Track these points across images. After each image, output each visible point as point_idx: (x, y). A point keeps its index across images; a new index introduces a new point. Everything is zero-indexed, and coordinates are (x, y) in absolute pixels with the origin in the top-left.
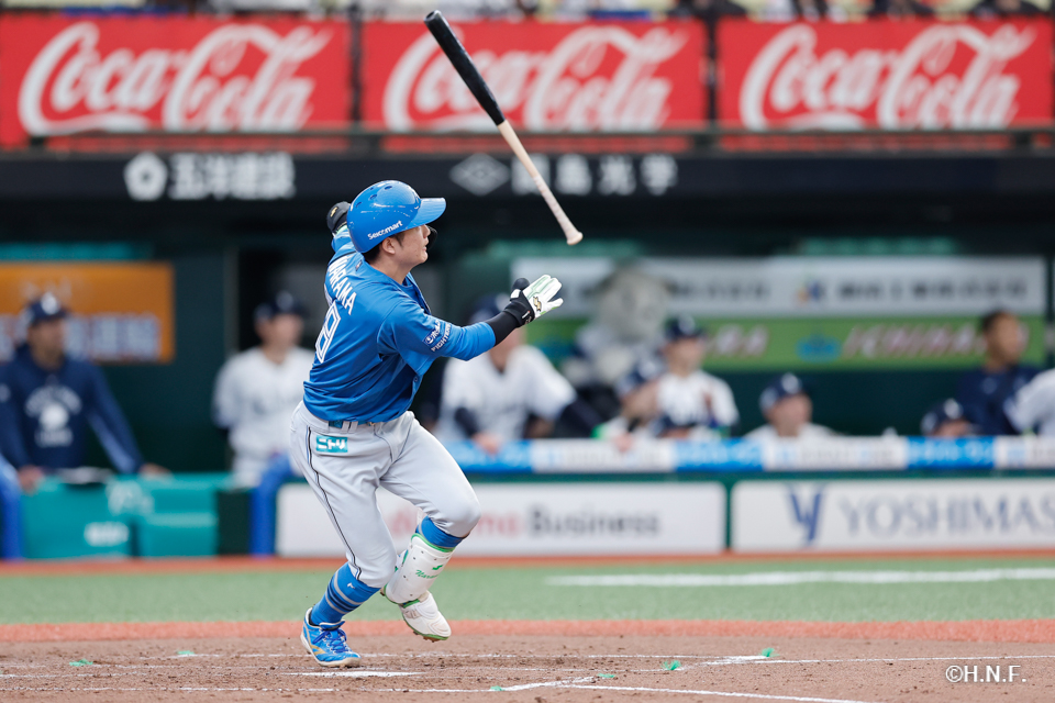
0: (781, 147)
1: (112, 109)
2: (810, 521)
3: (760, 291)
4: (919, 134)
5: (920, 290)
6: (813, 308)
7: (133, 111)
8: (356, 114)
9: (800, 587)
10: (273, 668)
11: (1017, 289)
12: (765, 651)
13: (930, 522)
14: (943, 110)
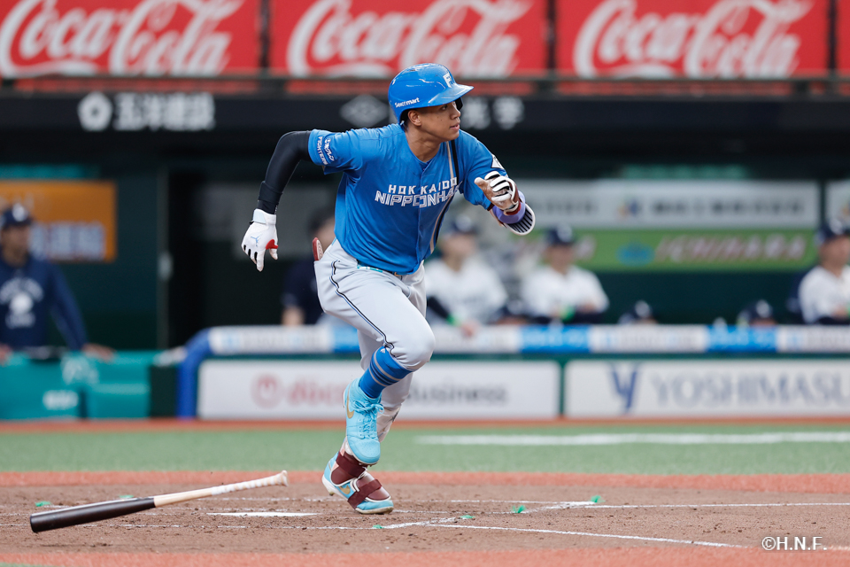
0: (607, 91)
1: (68, 56)
2: (627, 392)
3: (589, 207)
4: (719, 82)
5: (718, 207)
6: (631, 222)
7: (85, 58)
8: (264, 62)
9: (621, 447)
10: (197, 509)
11: (796, 207)
12: (594, 498)
13: (724, 395)
14: (738, 63)
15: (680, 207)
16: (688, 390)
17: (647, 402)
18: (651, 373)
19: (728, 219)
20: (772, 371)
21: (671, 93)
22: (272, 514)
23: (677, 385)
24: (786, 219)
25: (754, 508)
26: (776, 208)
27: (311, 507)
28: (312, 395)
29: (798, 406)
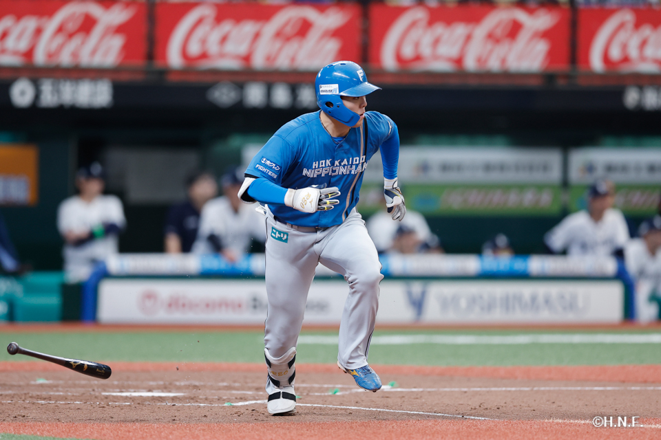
0: (406, 81)
1: (2, 51)
2: (418, 304)
4: (489, 75)
5: (488, 167)
6: (422, 179)
7: (15, 53)
8: (150, 56)
9: (412, 346)
10: (94, 390)
11: (545, 168)
12: (391, 383)
13: (490, 307)
14: (503, 61)
15: (459, 167)
16: (463, 303)
17: (433, 312)
18: (436, 291)
19: (495, 177)
20: (525, 290)
21: (454, 82)
22: (150, 394)
23: (455, 299)
24: (538, 177)
25: (510, 391)
26: (531, 168)
27: (179, 389)
28: (184, 305)
29: (545, 316)
